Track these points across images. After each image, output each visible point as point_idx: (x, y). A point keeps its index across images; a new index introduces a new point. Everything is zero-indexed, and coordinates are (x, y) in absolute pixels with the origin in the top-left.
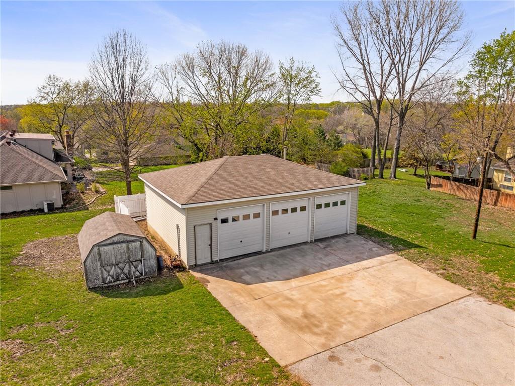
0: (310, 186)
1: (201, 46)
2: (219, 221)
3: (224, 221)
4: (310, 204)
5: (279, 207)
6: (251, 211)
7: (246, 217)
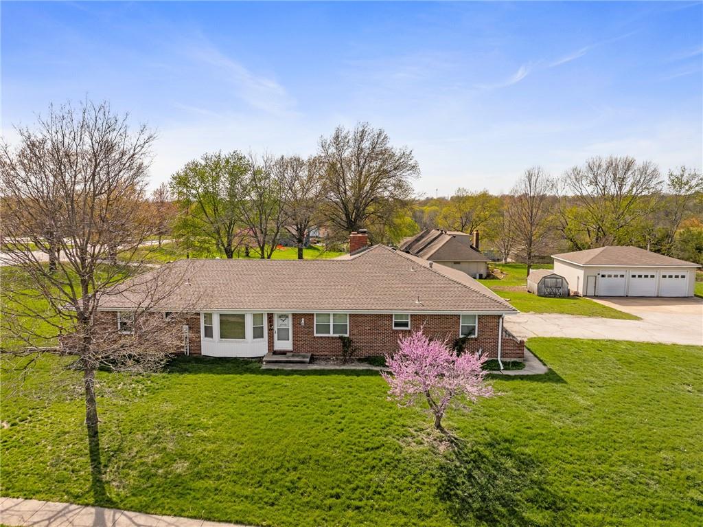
0: (657, 264)
1: (591, 161)
2: (600, 275)
3: (603, 276)
4: (658, 274)
5: (637, 274)
6: (619, 273)
7: (616, 276)
